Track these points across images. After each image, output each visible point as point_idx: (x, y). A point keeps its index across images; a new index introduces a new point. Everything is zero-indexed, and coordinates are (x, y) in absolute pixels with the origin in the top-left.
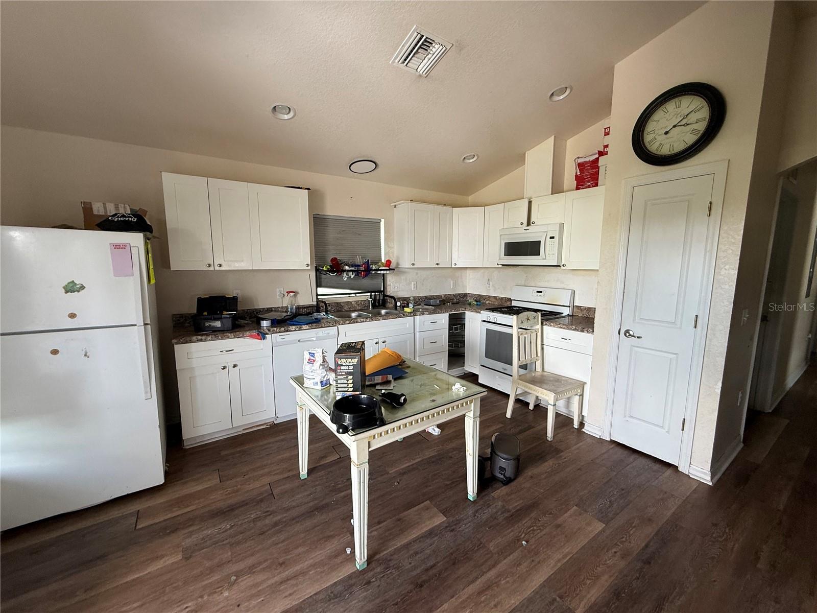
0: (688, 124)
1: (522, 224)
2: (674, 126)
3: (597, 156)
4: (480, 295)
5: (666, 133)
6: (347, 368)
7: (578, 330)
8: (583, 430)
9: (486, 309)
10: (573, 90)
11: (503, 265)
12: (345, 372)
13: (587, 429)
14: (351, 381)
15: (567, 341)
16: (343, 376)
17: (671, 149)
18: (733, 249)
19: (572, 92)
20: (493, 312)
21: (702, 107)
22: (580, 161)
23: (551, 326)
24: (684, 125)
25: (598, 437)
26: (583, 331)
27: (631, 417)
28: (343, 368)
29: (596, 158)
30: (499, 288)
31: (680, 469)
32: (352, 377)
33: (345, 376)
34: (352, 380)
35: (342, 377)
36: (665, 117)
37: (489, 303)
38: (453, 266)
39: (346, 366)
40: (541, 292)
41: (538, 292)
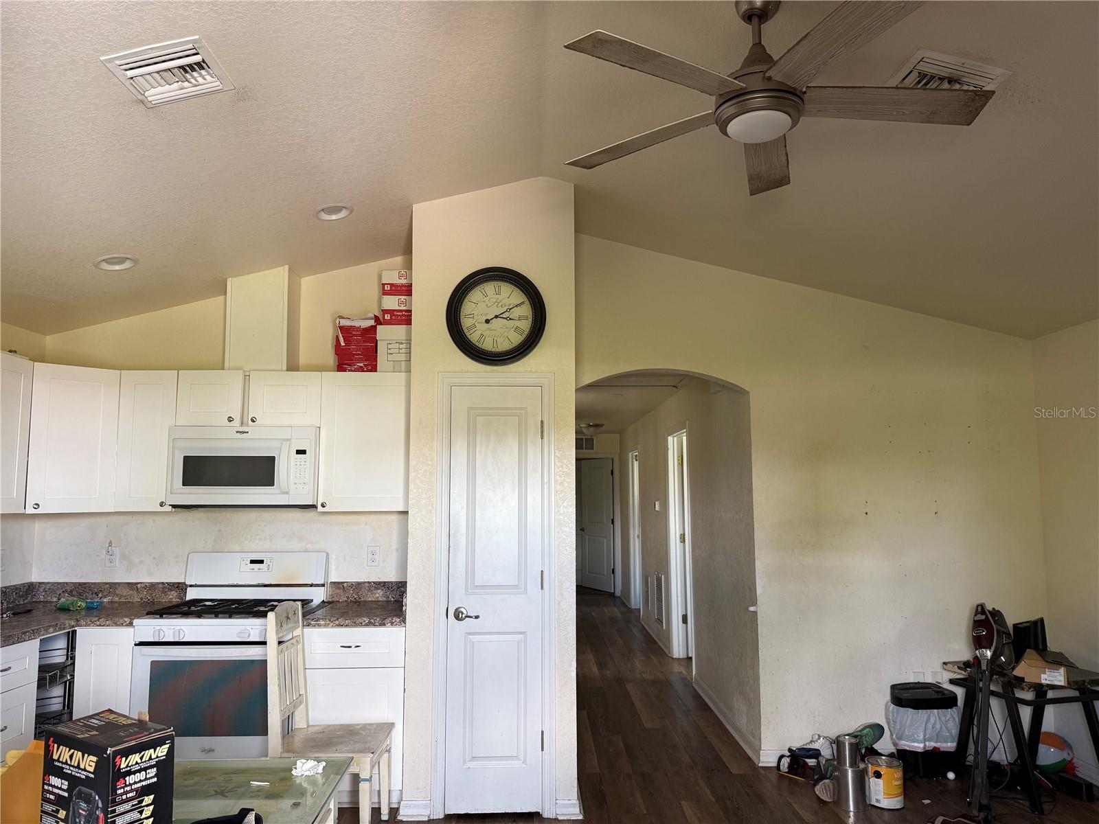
0: (510, 319)
1: (230, 419)
2: (496, 317)
3: (372, 323)
4: (80, 584)
5: (487, 321)
6: (142, 775)
7: (374, 625)
8: (399, 818)
9: (147, 614)
10: (353, 213)
11: (174, 506)
12: (136, 790)
13: (403, 815)
14: (148, 811)
15: (353, 649)
16: (130, 804)
17: (495, 346)
18: (568, 481)
19: (350, 216)
20: (161, 617)
21: (522, 303)
22: (344, 323)
23: (319, 625)
24: (506, 318)
25: (427, 820)
26: (384, 625)
27: (474, 758)
28: (130, 779)
29: (372, 326)
30: (141, 562)
31: (545, 815)
32: (152, 797)
33: (135, 802)
34: (151, 807)
35: (127, 806)
36: (483, 301)
37: (112, 602)
38: (30, 510)
39: (139, 771)
40: (261, 562)
41: (252, 562)
